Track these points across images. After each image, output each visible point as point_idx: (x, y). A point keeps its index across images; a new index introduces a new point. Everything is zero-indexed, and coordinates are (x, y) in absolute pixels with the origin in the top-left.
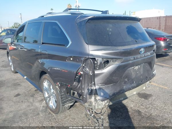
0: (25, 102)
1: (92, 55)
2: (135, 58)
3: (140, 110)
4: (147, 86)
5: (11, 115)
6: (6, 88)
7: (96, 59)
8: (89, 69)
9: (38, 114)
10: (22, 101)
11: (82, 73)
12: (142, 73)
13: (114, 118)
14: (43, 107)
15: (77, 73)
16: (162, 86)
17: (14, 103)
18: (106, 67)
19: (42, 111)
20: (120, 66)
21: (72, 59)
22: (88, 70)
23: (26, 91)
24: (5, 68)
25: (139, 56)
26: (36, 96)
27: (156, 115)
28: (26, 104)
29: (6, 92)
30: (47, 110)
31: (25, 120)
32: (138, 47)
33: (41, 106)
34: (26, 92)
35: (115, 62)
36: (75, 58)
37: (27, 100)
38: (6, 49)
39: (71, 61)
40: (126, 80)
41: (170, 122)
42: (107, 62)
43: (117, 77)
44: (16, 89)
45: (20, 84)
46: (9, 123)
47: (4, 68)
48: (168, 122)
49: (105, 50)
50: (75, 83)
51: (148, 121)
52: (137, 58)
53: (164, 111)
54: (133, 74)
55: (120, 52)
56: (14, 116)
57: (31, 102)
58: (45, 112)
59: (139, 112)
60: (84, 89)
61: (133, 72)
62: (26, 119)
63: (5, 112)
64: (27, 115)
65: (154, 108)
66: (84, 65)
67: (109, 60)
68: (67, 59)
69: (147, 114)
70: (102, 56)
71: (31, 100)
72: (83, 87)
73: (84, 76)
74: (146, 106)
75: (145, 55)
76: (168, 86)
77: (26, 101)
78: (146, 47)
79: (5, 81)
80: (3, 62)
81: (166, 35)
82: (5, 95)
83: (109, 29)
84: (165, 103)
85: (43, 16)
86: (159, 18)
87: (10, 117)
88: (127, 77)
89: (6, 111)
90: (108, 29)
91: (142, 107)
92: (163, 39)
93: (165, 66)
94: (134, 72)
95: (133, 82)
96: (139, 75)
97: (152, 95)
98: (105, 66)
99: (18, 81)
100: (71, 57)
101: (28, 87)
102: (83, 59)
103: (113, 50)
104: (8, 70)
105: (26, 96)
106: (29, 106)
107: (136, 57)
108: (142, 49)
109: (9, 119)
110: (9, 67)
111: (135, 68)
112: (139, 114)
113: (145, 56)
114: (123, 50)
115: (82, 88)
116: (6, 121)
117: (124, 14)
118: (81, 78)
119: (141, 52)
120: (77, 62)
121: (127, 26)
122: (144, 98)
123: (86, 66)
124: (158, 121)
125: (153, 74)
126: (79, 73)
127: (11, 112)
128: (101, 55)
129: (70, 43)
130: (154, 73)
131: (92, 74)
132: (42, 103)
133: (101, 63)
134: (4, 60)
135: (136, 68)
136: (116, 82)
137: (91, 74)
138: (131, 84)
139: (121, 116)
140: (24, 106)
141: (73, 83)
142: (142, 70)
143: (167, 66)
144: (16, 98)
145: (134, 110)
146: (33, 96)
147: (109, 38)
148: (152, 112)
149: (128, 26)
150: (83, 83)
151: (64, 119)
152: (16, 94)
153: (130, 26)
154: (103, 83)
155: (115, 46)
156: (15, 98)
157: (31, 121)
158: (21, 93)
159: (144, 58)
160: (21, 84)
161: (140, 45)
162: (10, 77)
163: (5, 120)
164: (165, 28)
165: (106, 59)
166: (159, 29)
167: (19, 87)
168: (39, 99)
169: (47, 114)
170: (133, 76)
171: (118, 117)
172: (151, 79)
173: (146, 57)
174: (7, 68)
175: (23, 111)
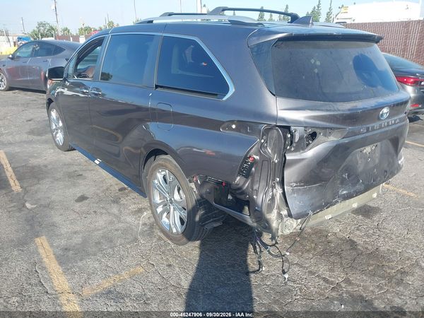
0: (102, 214)
1: (283, 120)
2: (369, 128)
3: (355, 240)
4: (380, 191)
5: (77, 240)
6: (52, 182)
7: (292, 128)
8: (272, 151)
9: (136, 239)
10: (95, 212)
11: (257, 157)
12: (377, 161)
13: (300, 253)
14: (145, 224)
15: (246, 158)
16: (404, 191)
17: (77, 215)
18: (310, 146)
19: (142, 233)
20: (339, 145)
21: (234, 126)
22: (270, 151)
23: (98, 189)
24: (39, 138)
25: (376, 125)
26: (123, 201)
27: (388, 250)
28: (105, 218)
29: (55, 190)
30: (153, 232)
31: (110, 250)
32: (376, 104)
33: (139, 223)
34: (99, 191)
35: (330, 136)
36: (242, 126)
37: (107, 210)
38: (44, 92)
39: (232, 131)
40: (345, 176)
41: (418, 265)
42: (313, 136)
43: (330, 170)
44: (74, 185)
45: (81, 175)
46: (76, 254)
47: (36, 138)
48: (414, 264)
49: (312, 110)
50: (238, 178)
51: (371, 262)
52: (373, 130)
53: (407, 242)
54: (360, 162)
55: (342, 115)
56: (85, 241)
57: (115, 215)
58: (149, 235)
59: (352, 244)
60: (257, 191)
61: (361, 158)
62: (111, 248)
63: (63, 232)
64: (111, 241)
65: (383, 236)
66: (263, 141)
67: (318, 131)
68: (223, 126)
69: (370, 247)
70: (306, 123)
71: (115, 210)
72: (256, 187)
73: (260, 164)
74: (368, 231)
75: (388, 123)
76: (416, 191)
77: (104, 211)
78: (394, 105)
79: (46, 166)
80: (30, 122)
81: (421, 71)
82: (53, 198)
83: (315, 61)
84: (408, 226)
85: (152, 22)
86: (406, 24)
87: (77, 244)
88: (347, 169)
89: (64, 230)
90: (313, 61)
91: (358, 232)
92: (412, 80)
93: (413, 147)
94: (363, 160)
95: (359, 181)
96: (371, 165)
97: (381, 210)
98: (308, 145)
99: (75, 168)
100: (233, 122)
101: (102, 182)
102: (263, 127)
103: (327, 110)
104: (46, 142)
105: (100, 200)
106: (111, 223)
107: (370, 126)
108: (385, 110)
109: (74, 247)
110: (49, 136)
111: (365, 151)
112: (351, 246)
113: (388, 125)
114: (349, 110)
115: (252, 189)
116: (69, 250)
117: (317, 8)
118: (253, 169)
119: (382, 115)
120: (247, 133)
121: (354, 56)
122: (363, 215)
123: (267, 142)
124: (393, 261)
125: (399, 165)
126: (250, 157)
127: (75, 233)
128: (302, 119)
129: (232, 90)
130: (400, 162)
131: (279, 162)
132: (140, 217)
133: (301, 138)
134: (32, 116)
135: (368, 149)
136: (327, 180)
137: (276, 161)
138: (354, 185)
139: (315, 249)
140: (101, 221)
141: (236, 179)
142: (377, 155)
143: (419, 147)
144: (80, 204)
145: (341, 239)
146: (116, 201)
147: (320, 83)
148: (380, 242)
149: (357, 54)
150: (257, 178)
151: (192, 250)
152: (79, 195)
153: (362, 55)
154: (300, 182)
155: (330, 101)
156: (78, 204)
157: (122, 253)
158: (87, 195)
159: (387, 129)
160: (85, 174)
161: (381, 100)
162: (55, 158)
163: (66, 249)
164: (419, 51)
165: (313, 129)
166: (403, 52)
167: (80, 181)
168: (133, 207)
169: (155, 240)
170: (360, 167)
171: (308, 251)
172: (393, 174)
173: (390, 128)
174: (43, 137)
175: (101, 232)
